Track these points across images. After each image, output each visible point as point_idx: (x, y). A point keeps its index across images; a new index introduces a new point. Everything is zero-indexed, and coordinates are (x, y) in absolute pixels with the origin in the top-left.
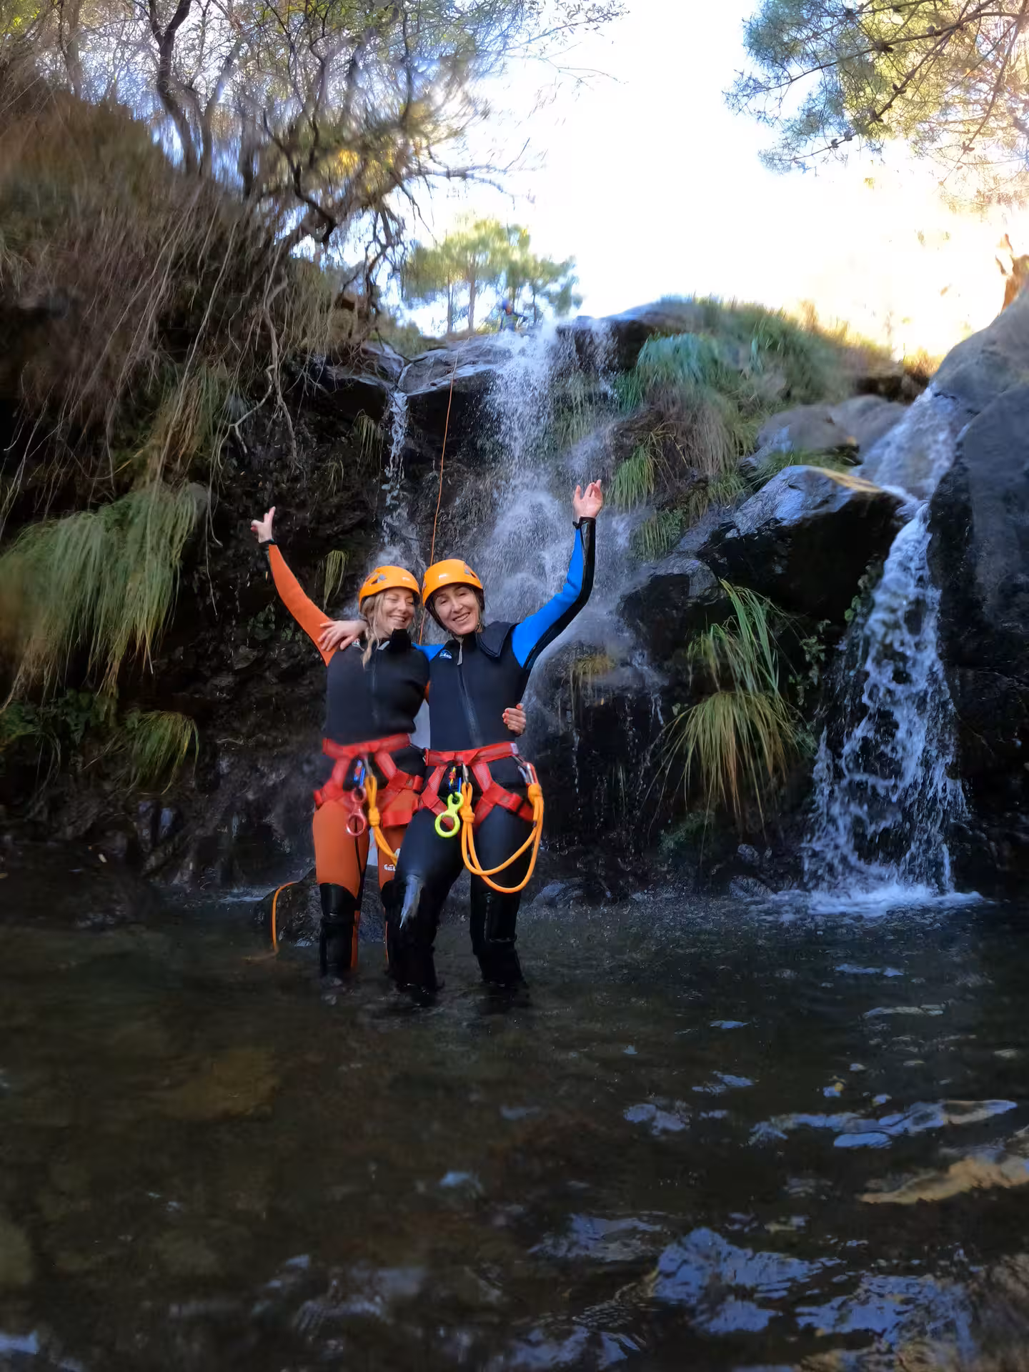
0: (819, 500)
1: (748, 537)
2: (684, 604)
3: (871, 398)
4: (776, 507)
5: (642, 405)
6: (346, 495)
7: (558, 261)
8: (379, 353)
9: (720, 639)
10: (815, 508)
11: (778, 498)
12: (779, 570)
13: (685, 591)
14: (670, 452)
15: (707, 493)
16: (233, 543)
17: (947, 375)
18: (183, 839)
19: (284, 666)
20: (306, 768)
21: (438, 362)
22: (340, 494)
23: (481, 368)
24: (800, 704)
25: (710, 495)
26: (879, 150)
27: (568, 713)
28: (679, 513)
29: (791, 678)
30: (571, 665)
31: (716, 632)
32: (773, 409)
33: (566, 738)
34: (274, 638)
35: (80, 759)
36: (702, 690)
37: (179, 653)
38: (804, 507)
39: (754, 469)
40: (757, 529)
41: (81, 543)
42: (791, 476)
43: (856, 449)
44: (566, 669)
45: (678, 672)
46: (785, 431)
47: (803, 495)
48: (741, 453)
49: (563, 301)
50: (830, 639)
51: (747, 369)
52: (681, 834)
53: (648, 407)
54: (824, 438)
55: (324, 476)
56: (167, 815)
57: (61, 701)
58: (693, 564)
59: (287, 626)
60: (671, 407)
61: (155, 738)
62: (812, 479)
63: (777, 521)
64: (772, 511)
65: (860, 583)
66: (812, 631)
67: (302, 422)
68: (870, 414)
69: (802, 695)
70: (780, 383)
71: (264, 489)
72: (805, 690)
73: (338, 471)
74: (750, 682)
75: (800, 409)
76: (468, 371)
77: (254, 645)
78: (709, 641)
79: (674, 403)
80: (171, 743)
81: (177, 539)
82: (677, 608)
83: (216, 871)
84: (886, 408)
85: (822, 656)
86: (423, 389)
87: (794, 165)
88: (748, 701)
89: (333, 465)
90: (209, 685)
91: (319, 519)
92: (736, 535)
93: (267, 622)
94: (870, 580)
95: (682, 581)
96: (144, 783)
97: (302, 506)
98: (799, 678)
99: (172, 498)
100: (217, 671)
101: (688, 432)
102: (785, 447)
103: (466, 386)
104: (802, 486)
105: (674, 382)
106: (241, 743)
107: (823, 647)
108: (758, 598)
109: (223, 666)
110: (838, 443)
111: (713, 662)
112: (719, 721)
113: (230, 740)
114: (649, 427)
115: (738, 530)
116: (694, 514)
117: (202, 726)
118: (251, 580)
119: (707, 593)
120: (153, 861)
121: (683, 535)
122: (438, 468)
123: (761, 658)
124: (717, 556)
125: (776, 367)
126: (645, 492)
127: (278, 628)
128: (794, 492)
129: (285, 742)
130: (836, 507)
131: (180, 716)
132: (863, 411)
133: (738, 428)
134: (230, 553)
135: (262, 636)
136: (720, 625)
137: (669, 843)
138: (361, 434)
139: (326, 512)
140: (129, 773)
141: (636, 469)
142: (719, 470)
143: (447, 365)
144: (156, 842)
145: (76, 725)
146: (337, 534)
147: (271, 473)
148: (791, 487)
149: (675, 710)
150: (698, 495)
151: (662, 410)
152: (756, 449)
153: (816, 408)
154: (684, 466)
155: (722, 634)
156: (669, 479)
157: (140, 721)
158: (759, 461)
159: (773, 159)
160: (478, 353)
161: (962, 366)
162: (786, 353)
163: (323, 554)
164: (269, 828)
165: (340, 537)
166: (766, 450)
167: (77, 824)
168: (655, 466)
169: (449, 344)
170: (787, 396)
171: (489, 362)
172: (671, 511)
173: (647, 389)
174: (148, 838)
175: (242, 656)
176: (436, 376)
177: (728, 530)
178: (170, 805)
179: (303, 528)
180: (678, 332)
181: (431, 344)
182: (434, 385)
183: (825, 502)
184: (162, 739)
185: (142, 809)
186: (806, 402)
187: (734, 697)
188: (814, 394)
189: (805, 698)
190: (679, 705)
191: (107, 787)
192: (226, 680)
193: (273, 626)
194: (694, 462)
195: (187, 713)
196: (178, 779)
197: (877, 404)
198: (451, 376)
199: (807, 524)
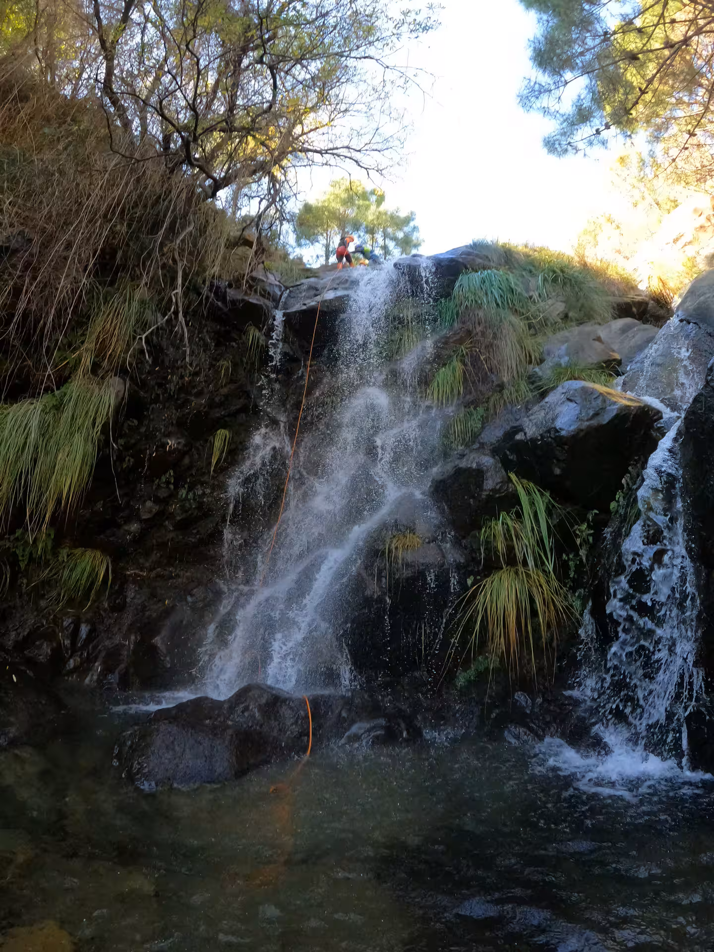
0: (591, 413)
1: (533, 440)
2: (480, 495)
3: (628, 320)
4: (557, 417)
5: (456, 324)
6: (233, 386)
7: (403, 214)
8: (265, 280)
9: (507, 524)
10: (587, 420)
11: (558, 409)
12: (557, 471)
13: (480, 486)
14: (475, 360)
15: (502, 395)
16: (146, 422)
17: (690, 305)
18: (95, 648)
19: (178, 518)
20: (189, 599)
21: (311, 288)
22: (228, 386)
23: (340, 293)
24: (571, 576)
25: (505, 397)
26: (630, 136)
27: (384, 580)
28: (481, 410)
29: (564, 556)
30: (388, 541)
31: (504, 519)
32: (556, 329)
33: (380, 600)
34: (173, 495)
35: (25, 581)
36: (491, 566)
37: (99, 506)
38: (579, 419)
39: (540, 379)
40: (541, 435)
41: (24, 424)
42: (569, 390)
43: (619, 363)
44: (384, 542)
45: (473, 551)
46: (564, 347)
47: (578, 408)
48: (530, 362)
49: (406, 243)
50: (598, 526)
51: (535, 295)
52: (471, 673)
53: (461, 325)
54: (594, 354)
55: (218, 372)
56: (84, 629)
57: (12, 538)
58: (487, 461)
59: (183, 486)
60: (477, 326)
61: (79, 570)
62: (586, 393)
63: (557, 431)
64: (553, 420)
65: (623, 481)
66: (584, 519)
67: (205, 331)
68: (630, 334)
69: (573, 568)
70: (560, 307)
71: (170, 381)
72: (576, 565)
73: (227, 369)
74: (531, 562)
75: (576, 330)
76: (330, 295)
77: (157, 501)
78: (498, 527)
79: (479, 324)
80: (90, 575)
81: (98, 420)
82: (473, 497)
83: (113, 678)
84: (641, 330)
85: (591, 539)
86: (297, 307)
87: (569, 148)
88: (528, 576)
89: (225, 364)
90: (122, 531)
91: (211, 405)
92: (523, 438)
93: (168, 483)
94: (631, 479)
95: (479, 474)
96: (71, 602)
97: (200, 394)
98: (571, 556)
99: (97, 390)
100: (128, 520)
101: (490, 346)
102: (564, 361)
103: (328, 307)
104: (578, 400)
105: (480, 307)
106: (145, 574)
107: (592, 532)
108: (539, 491)
109: (134, 515)
110: (606, 358)
111: (501, 546)
112: (504, 594)
113: (137, 571)
114: (461, 341)
115: (525, 434)
116: (492, 411)
117: (115, 562)
118: (156, 451)
119: (498, 487)
120: (71, 663)
121: (483, 428)
122: (305, 366)
123: (540, 542)
124: (508, 452)
125: (558, 295)
126: (456, 392)
127: (177, 487)
128: (573, 405)
129: (178, 576)
130: (606, 419)
131: (98, 554)
132: (624, 330)
133: (529, 343)
134: (143, 430)
135: (163, 493)
136: (508, 514)
137: (461, 680)
138: (249, 340)
139: (217, 399)
140: (59, 595)
141: (450, 373)
142: (513, 377)
143: (315, 290)
144: (74, 649)
145: (23, 556)
146: (225, 416)
147: (178, 368)
148: (569, 400)
149: (469, 582)
150: (497, 396)
151: (471, 329)
152: (542, 361)
153: (587, 328)
154: (486, 373)
155: (510, 522)
156: (474, 382)
157: (68, 556)
158: (545, 371)
159: (554, 144)
160: (338, 282)
161: (702, 298)
162: (565, 284)
163: (212, 430)
164: (154, 648)
165: (226, 419)
166: (549, 364)
167: (18, 631)
168: (464, 373)
169: (321, 274)
170: (566, 317)
171: (346, 289)
172: (475, 408)
173: (460, 312)
174: (69, 646)
175: (148, 509)
176: (308, 298)
177: (516, 432)
178: (87, 621)
179: (199, 412)
180: (484, 268)
181: (309, 273)
182: (305, 304)
183: (596, 414)
184: (84, 570)
185: (65, 624)
186: (580, 322)
187: (517, 573)
188: (586, 315)
189: (575, 571)
190: (472, 578)
191: (43, 603)
192: (134, 527)
193: (172, 487)
194: (494, 370)
195: (104, 551)
196: (94, 601)
197: (635, 325)
198: (319, 298)
199: (582, 434)
